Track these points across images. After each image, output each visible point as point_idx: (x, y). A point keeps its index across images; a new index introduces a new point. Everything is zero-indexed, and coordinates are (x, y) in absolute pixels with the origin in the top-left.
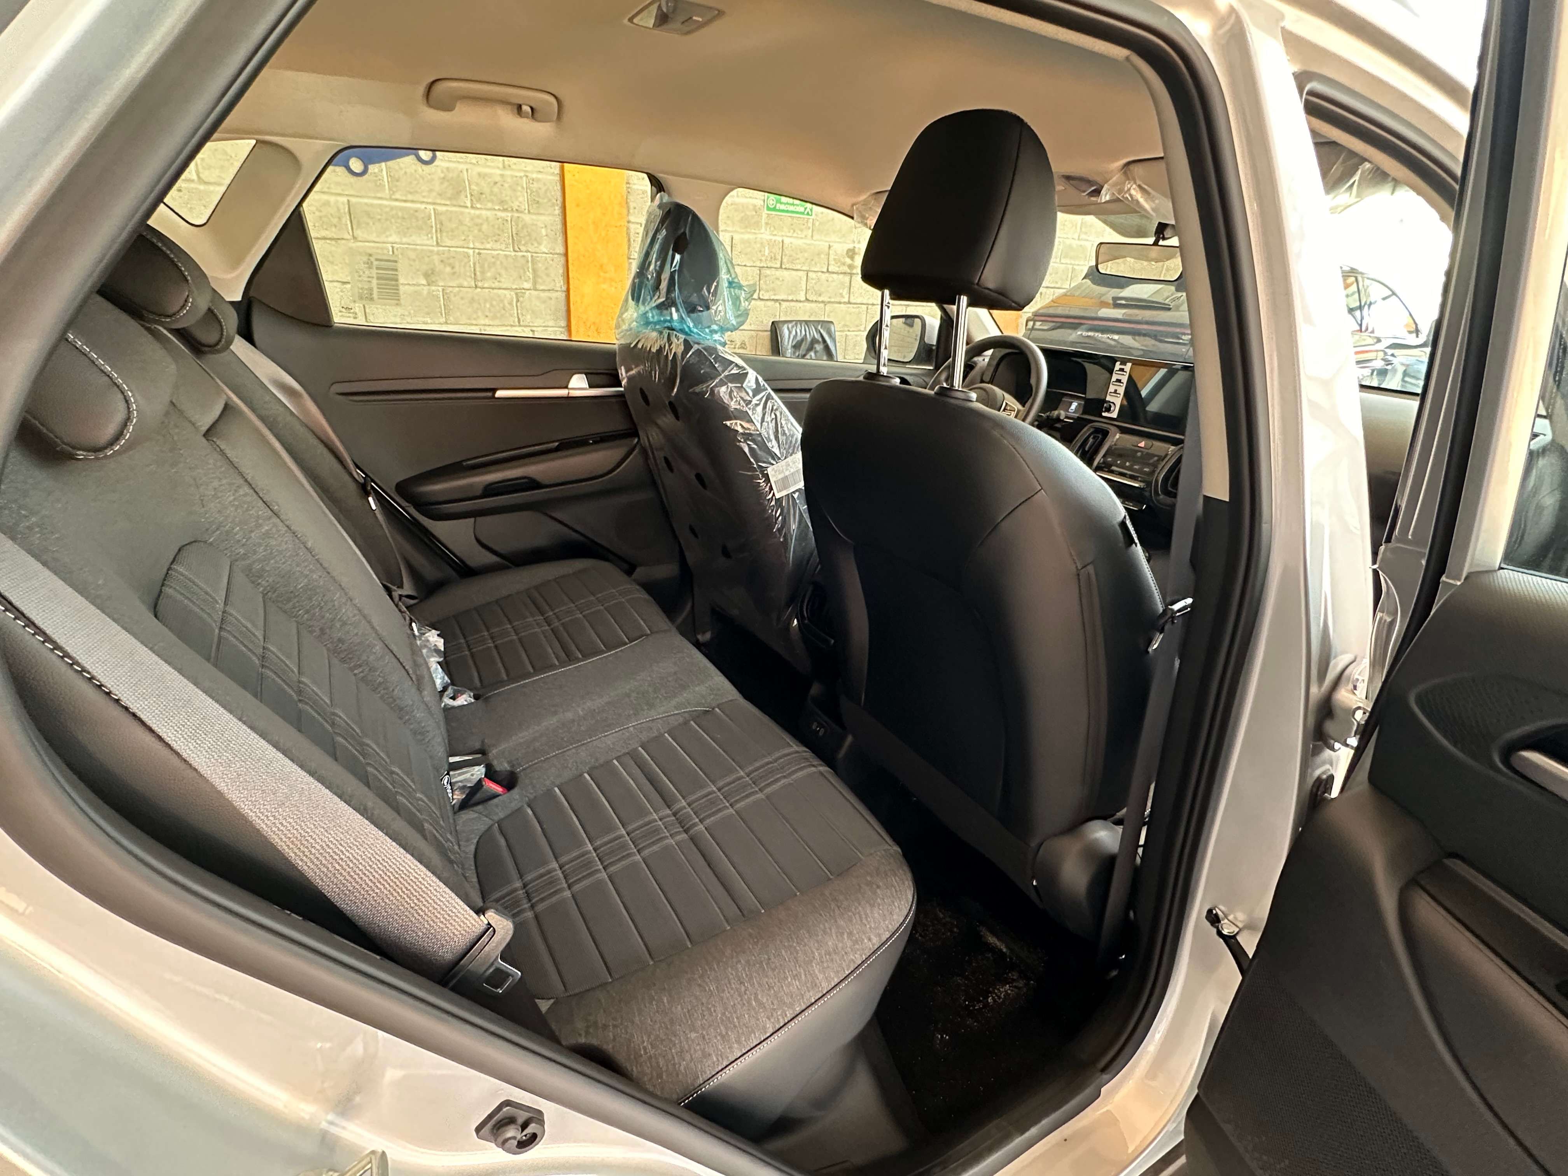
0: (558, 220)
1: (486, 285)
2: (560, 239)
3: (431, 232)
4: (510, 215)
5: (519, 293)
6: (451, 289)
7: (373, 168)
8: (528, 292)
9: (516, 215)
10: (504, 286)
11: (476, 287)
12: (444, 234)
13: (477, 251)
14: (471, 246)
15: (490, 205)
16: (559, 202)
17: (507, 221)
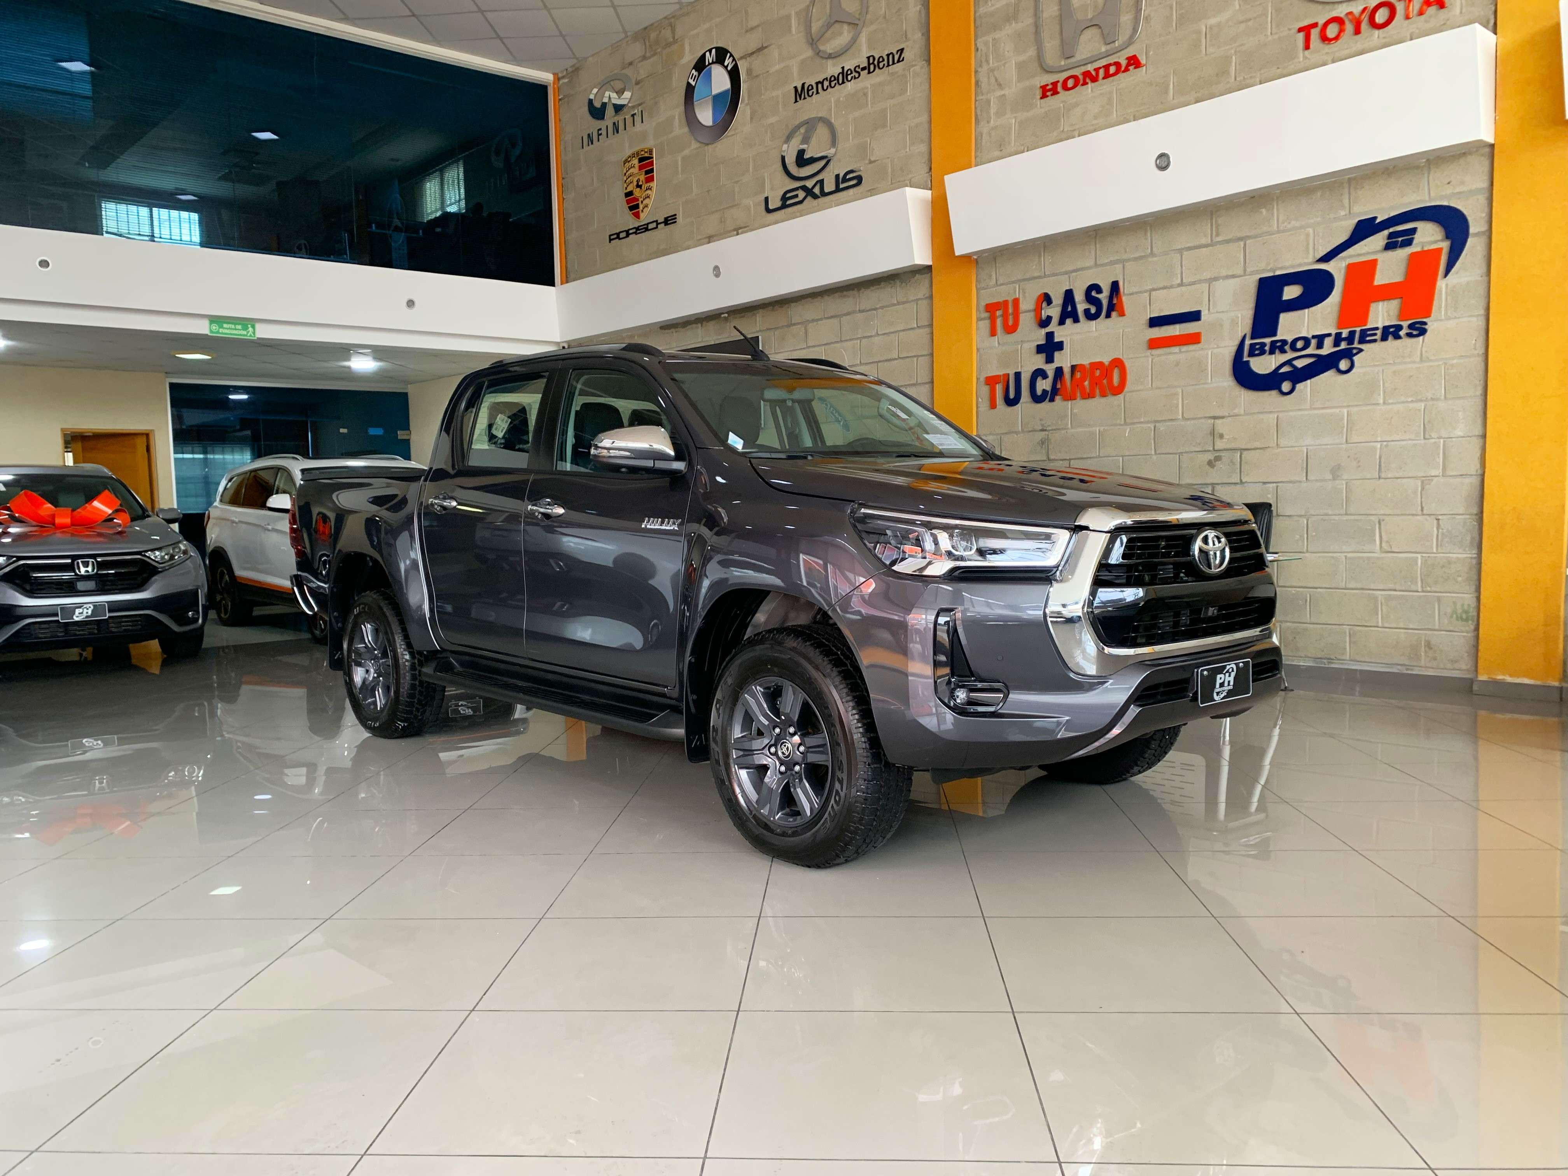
0: (1479, 401)
1: (1389, 476)
2: (1479, 421)
3: (1342, 432)
4: (1423, 405)
5: (1426, 481)
6: (1354, 482)
7: (1299, 386)
8: (1435, 479)
9: (1431, 403)
10: (1410, 475)
11: (1379, 478)
12: (1354, 432)
13: (1385, 443)
14: (1379, 439)
15: (1403, 399)
16: (1482, 382)
17: (1419, 410)
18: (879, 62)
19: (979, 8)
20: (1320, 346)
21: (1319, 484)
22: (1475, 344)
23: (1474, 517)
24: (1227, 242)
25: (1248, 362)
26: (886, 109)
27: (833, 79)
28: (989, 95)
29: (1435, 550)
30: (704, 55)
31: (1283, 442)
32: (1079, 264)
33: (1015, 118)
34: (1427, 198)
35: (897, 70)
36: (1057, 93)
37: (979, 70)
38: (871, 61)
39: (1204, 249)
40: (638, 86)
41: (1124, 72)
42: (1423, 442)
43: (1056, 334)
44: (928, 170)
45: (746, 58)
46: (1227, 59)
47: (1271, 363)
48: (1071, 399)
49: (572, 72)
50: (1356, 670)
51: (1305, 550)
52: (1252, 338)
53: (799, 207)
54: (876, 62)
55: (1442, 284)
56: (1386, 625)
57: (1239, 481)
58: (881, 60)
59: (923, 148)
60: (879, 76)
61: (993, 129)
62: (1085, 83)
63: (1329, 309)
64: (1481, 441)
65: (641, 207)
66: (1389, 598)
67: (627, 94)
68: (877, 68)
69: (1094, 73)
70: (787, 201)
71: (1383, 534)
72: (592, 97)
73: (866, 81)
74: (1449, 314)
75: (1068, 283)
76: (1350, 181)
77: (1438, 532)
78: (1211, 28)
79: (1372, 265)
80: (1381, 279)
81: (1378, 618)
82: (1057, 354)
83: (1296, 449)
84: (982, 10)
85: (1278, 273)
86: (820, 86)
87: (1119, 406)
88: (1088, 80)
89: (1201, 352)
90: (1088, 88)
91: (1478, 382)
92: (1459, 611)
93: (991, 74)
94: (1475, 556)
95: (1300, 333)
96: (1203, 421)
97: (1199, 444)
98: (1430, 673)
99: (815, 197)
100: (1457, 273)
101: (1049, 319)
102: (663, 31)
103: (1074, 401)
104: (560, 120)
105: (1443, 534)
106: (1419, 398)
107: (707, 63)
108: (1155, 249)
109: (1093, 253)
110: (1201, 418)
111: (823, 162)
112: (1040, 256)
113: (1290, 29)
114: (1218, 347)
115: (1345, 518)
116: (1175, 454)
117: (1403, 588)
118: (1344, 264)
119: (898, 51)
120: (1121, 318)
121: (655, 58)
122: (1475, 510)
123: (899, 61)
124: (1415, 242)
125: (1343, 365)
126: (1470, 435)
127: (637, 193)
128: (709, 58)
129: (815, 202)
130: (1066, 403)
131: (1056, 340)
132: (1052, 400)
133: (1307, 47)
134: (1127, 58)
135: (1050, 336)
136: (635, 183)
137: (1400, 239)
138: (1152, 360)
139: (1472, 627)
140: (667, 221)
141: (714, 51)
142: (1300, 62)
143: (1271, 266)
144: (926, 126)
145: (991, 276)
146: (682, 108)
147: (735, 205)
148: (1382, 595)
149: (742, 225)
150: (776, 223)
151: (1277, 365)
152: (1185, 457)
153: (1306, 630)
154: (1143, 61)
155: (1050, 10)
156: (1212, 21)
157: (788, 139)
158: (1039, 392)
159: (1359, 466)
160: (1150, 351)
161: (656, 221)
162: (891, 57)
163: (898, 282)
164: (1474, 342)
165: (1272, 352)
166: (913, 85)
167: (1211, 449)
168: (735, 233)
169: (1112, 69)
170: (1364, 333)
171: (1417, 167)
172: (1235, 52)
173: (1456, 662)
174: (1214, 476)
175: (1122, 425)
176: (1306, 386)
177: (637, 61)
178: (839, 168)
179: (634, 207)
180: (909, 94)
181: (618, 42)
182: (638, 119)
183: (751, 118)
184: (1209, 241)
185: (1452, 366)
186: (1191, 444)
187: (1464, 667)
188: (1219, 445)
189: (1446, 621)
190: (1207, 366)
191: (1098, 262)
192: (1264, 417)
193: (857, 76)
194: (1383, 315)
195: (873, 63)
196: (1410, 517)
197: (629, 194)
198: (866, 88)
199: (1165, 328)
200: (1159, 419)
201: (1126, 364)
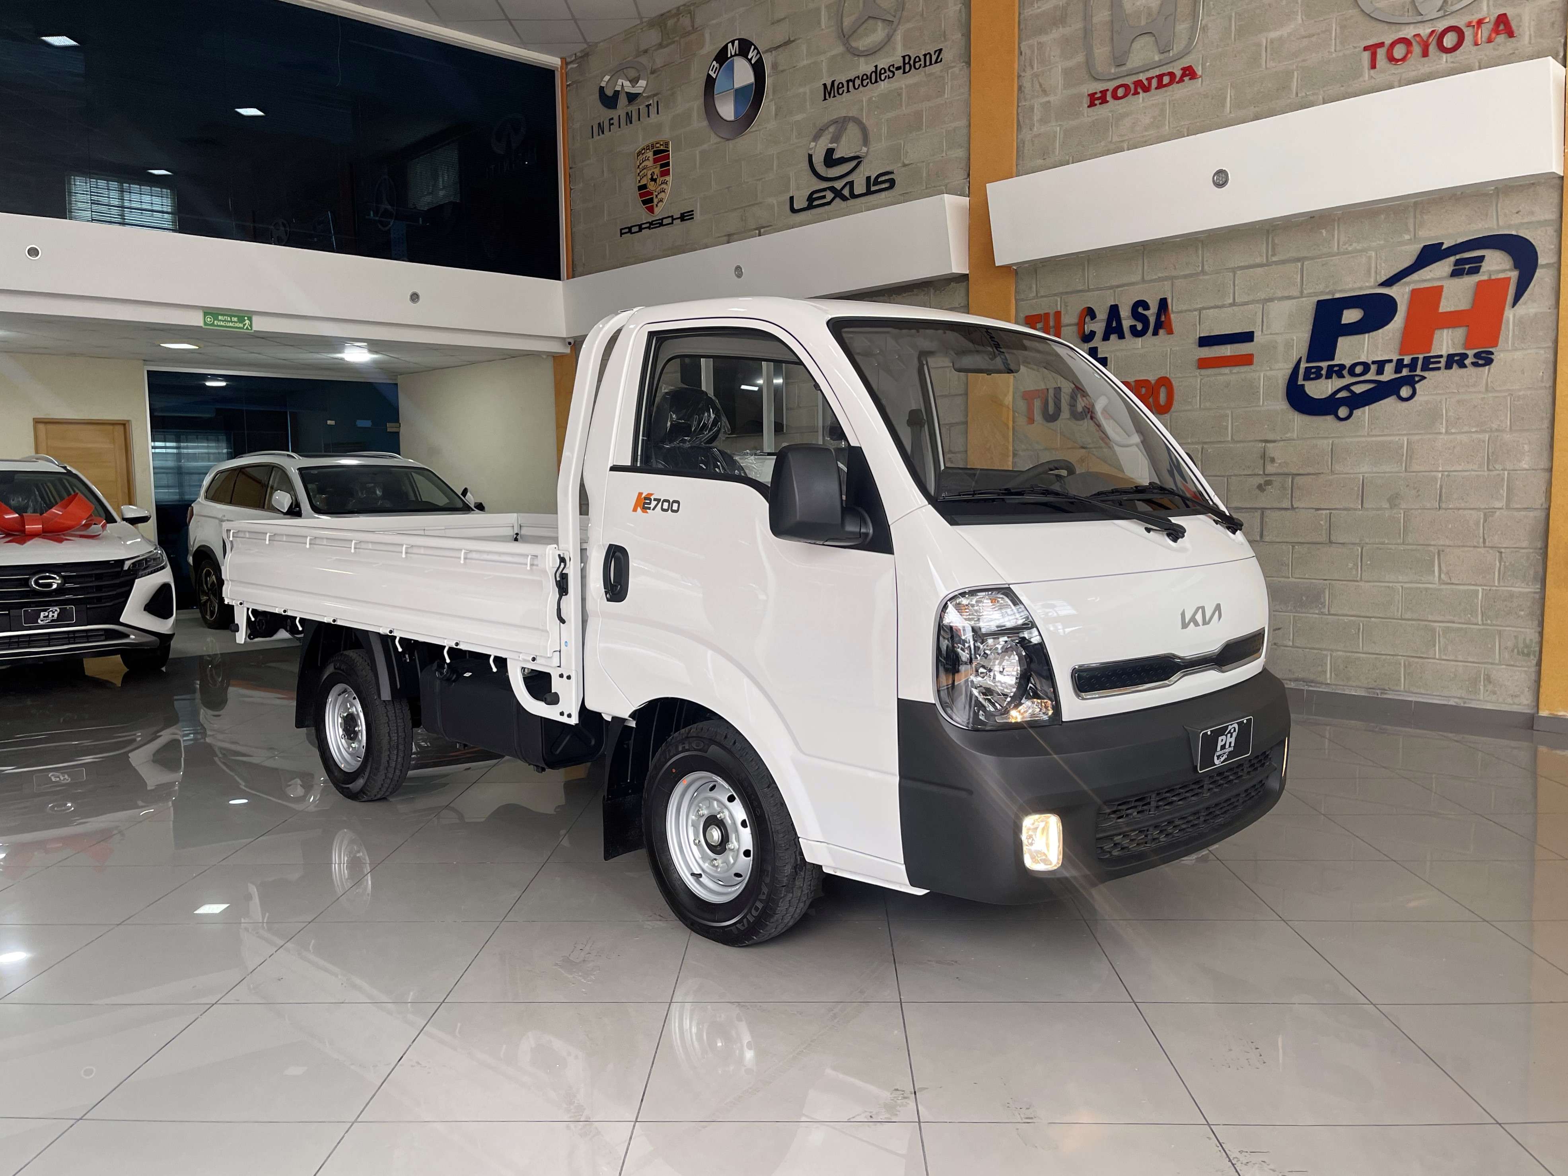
0: (1546, 434)
1: (1450, 506)
2: (1546, 454)
3: (1401, 460)
4: (1487, 436)
5: (1488, 513)
6: (1413, 511)
7: (1357, 413)
8: (1498, 512)
9: (1496, 434)
10: (1472, 507)
11: (1440, 508)
12: (1414, 461)
13: (1446, 473)
14: (1440, 469)
15: (1466, 429)
16: (1549, 415)
17: (1484, 441)
18: (915, 62)
19: (1024, 9)
20: (1380, 371)
21: (1374, 512)
22: (1543, 376)
23: (1537, 551)
24: (1283, 262)
25: (1303, 386)
26: (922, 111)
27: (865, 77)
28: (1032, 102)
29: (1496, 584)
30: (726, 47)
31: (1337, 468)
32: (1125, 280)
33: (1060, 125)
34: (1495, 227)
35: (934, 71)
36: (1107, 102)
37: (1023, 74)
38: (907, 61)
39: (1259, 269)
40: (655, 75)
41: (1178, 83)
42: (1486, 474)
43: (1099, 350)
44: (966, 176)
45: (771, 52)
46: (1289, 74)
47: (1327, 387)
49: (581, 57)
50: (1411, 701)
51: (1359, 578)
52: (1308, 361)
53: (826, 207)
54: (912, 62)
55: (1510, 314)
56: (1444, 657)
57: (1290, 507)
58: (917, 60)
59: (960, 153)
60: (914, 77)
61: (1036, 136)
62: (1136, 93)
63: (1391, 335)
64: (1547, 475)
65: (656, 201)
66: (1446, 630)
67: (642, 83)
69: (1146, 83)
70: (812, 202)
71: (1443, 565)
72: (603, 84)
73: (901, 82)
74: (1516, 345)
75: (1112, 299)
76: (1416, 203)
77: (1500, 565)
78: (1272, 42)
79: (1436, 292)
80: (1446, 306)
81: (1435, 650)
83: (1352, 476)
84: (1028, 12)
85: (1337, 296)
86: (851, 84)
88: (1139, 90)
89: (1252, 374)
90: (1139, 98)
91: (1544, 415)
92: (1521, 645)
93: (1035, 79)
94: (1537, 590)
95: (1359, 358)
96: (1253, 443)
97: (1249, 468)
98: (1489, 707)
99: (844, 199)
100: (1525, 303)
101: (1093, 334)
102: (681, 19)
104: (568, 107)
105: (1505, 565)
106: (1483, 428)
107: (729, 56)
108: (1206, 267)
109: (1140, 268)
110: (1252, 441)
111: (854, 163)
112: (1084, 270)
113: (1355, 47)
114: (1271, 369)
115: (1402, 548)
116: (1224, 476)
117: (1463, 621)
118: (1408, 289)
120: (1169, 336)
121: (673, 46)
122: (1539, 544)
123: (936, 62)
124: (1481, 270)
125: (1405, 392)
126: (1536, 468)
127: (651, 186)
128: (731, 50)
129: (844, 204)
131: (1100, 355)
133: (1373, 66)
134: (1182, 69)
136: (650, 177)
137: (1467, 267)
138: (1201, 379)
139: (1534, 662)
140: (683, 217)
141: (737, 42)
142: (1364, 81)
143: (1331, 288)
144: (965, 131)
145: (1031, 288)
146: (702, 100)
147: (757, 204)
148: (1440, 627)
149: (765, 225)
150: (801, 224)
151: (1334, 390)
152: (1234, 481)
153: (1358, 659)
154: (1199, 73)
155: (1101, 16)
156: (1273, 35)
157: (816, 138)
158: (1080, 409)
159: (1419, 495)
160: (1199, 371)
161: (672, 216)
162: (928, 57)
163: (932, 291)
164: (1542, 373)
165: (1329, 376)
166: (952, 88)
167: (1261, 473)
168: (757, 231)
169: (1166, 80)
170: (1427, 361)
171: (1486, 195)
172: (1297, 67)
173: (1516, 696)
174: (1263, 501)
176: (1364, 413)
177: (653, 49)
178: (870, 169)
179: (648, 202)
180: (946, 96)
181: (631, 28)
182: (653, 110)
183: (776, 115)
184: (1265, 261)
185: (1519, 397)
186: (1240, 467)
187: (1526, 702)
188: (1270, 469)
189: (1507, 655)
190: (1259, 388)
191: (1146, 278)
192: (1320, 442)
193: (891, 76)
194: (1447, 342)
195: (909, 63)
196: (1472, 549)
197: (642, 187)
198: (901, 88)
199: (1216, 348)
200: (1207, 440)
201: (1174, 383)
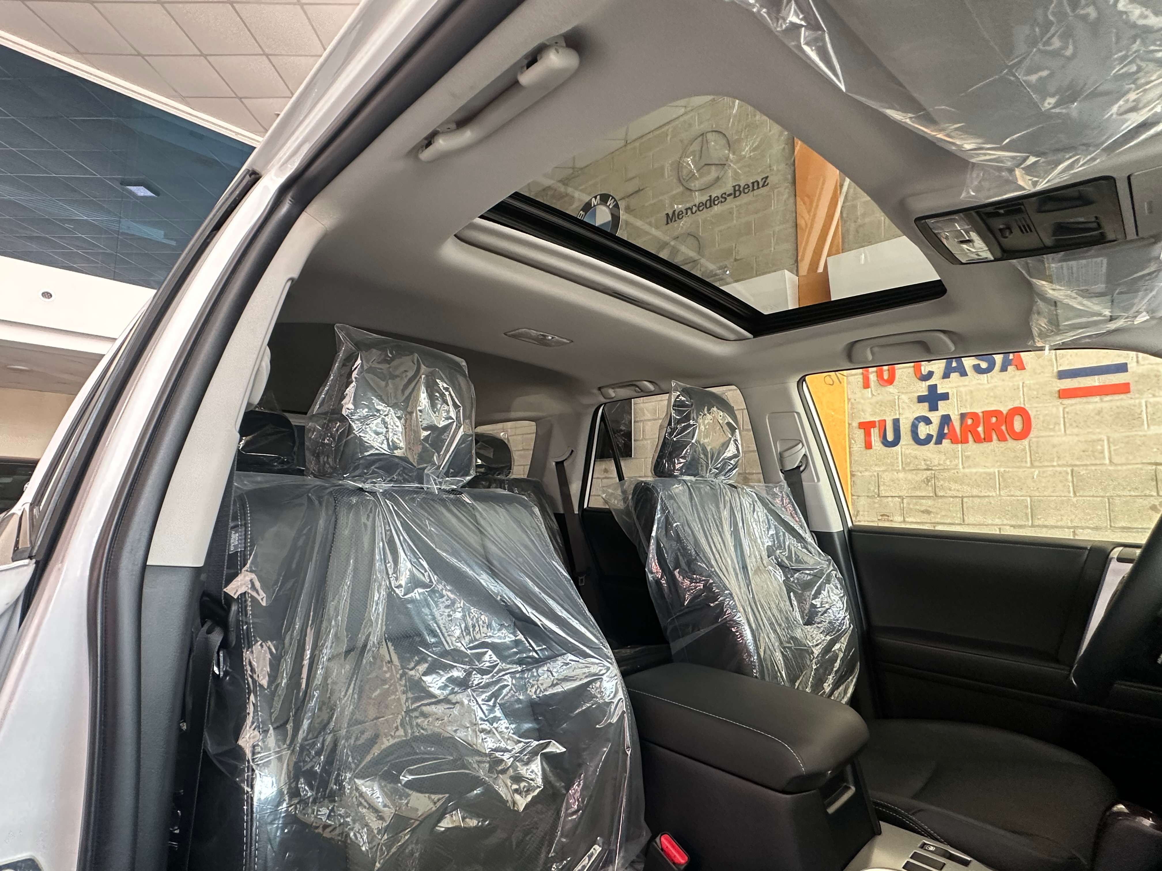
18: (744, 189)
26: (751, 221)
27: (701, 205)
30: (591, 200)
35: (761, 193)
38: (737, 189)
43: (939, 386)
45: (625, 199)
48: (962, 443)
54: (741, 189)
58: (746, 187)
60: (743, 200)
61: (860, 226)
68: (742, 193)
73: (731, 204)
82: (940, 403)
86: (689, 211)
87: (1024, 450)
89: (1129, 401)
96: (1140, 466)
97: (1136, 489)
101: (930, 374)
103: (965, 445)
107: (593, 205)
110: (1137, 464)
114: (1154, 396)
116: (1102, 497)
119: (762, 179)
120: (1018, 372)
123: (763, 186)
128: (594, 202)
130: (955, 446)
131: (940, 391)
132: (939, 442)
135: (933, 388)
138: (1064, 408)
141: (598, 197)
152: (1117, 501)
158: (922, 436)
160: (1061, 401)
162: (756, 184)
166: (778, 201)
167: (1155, 494)
175: (1028, 468)
180: (773, 208)
186: (1125, 488)
190: (1140, 414)
193: (723, 201)
195: (739, 190)
198: (732, 208)
199: (1079, 379)
200: (1078, 463)
201: (1030, 412)
